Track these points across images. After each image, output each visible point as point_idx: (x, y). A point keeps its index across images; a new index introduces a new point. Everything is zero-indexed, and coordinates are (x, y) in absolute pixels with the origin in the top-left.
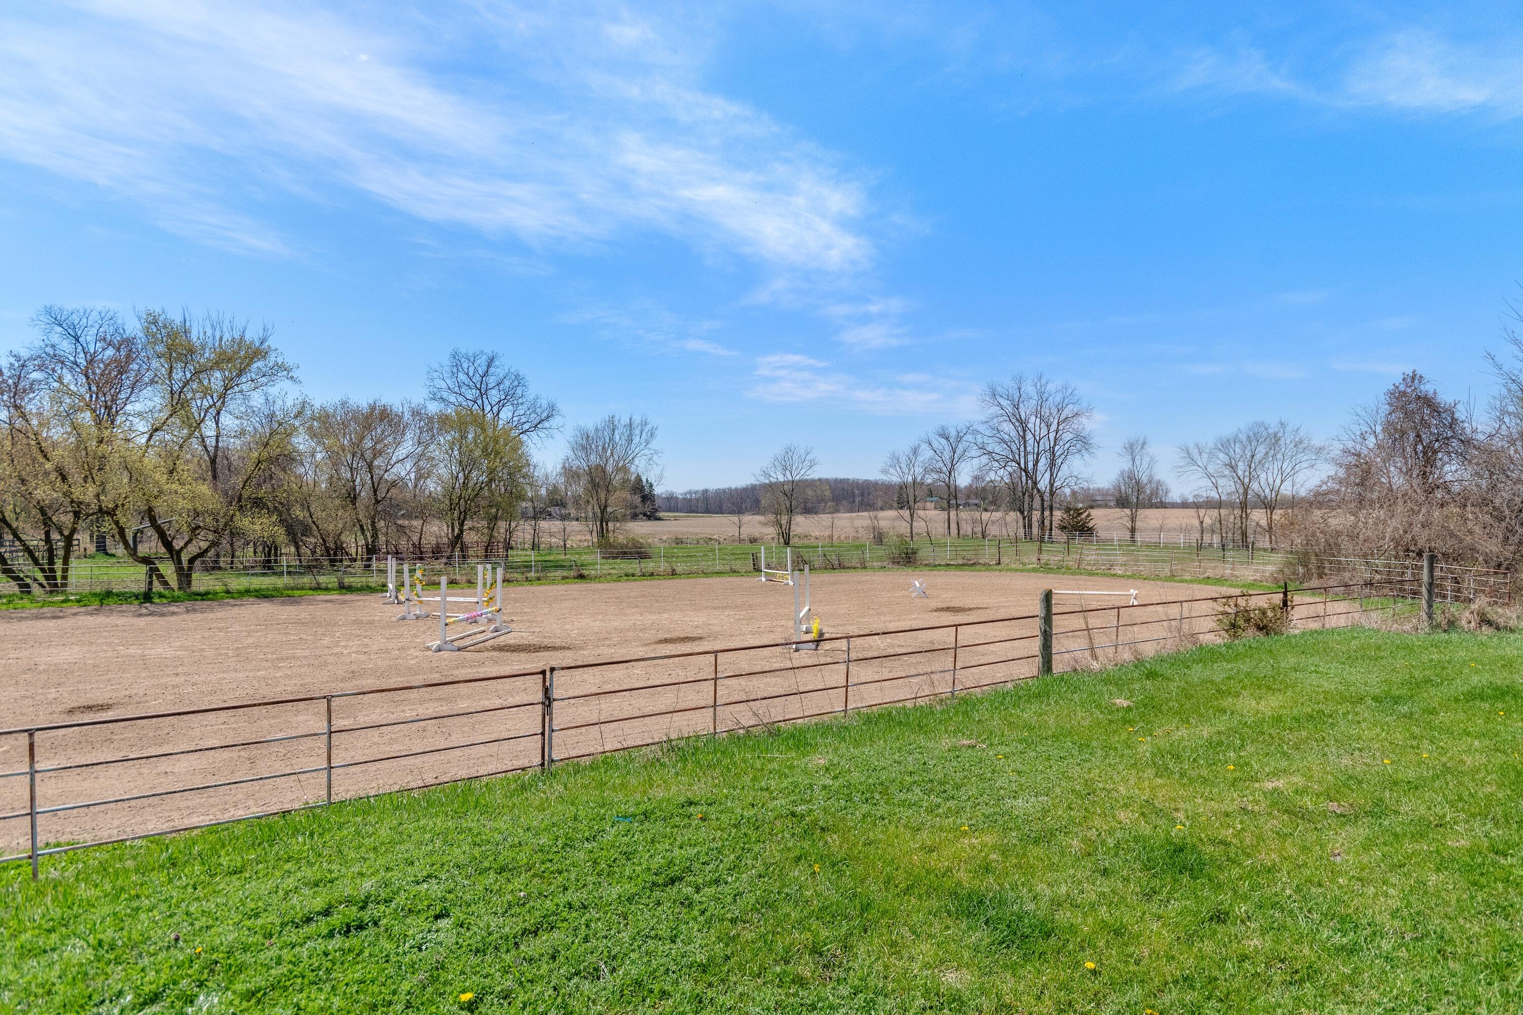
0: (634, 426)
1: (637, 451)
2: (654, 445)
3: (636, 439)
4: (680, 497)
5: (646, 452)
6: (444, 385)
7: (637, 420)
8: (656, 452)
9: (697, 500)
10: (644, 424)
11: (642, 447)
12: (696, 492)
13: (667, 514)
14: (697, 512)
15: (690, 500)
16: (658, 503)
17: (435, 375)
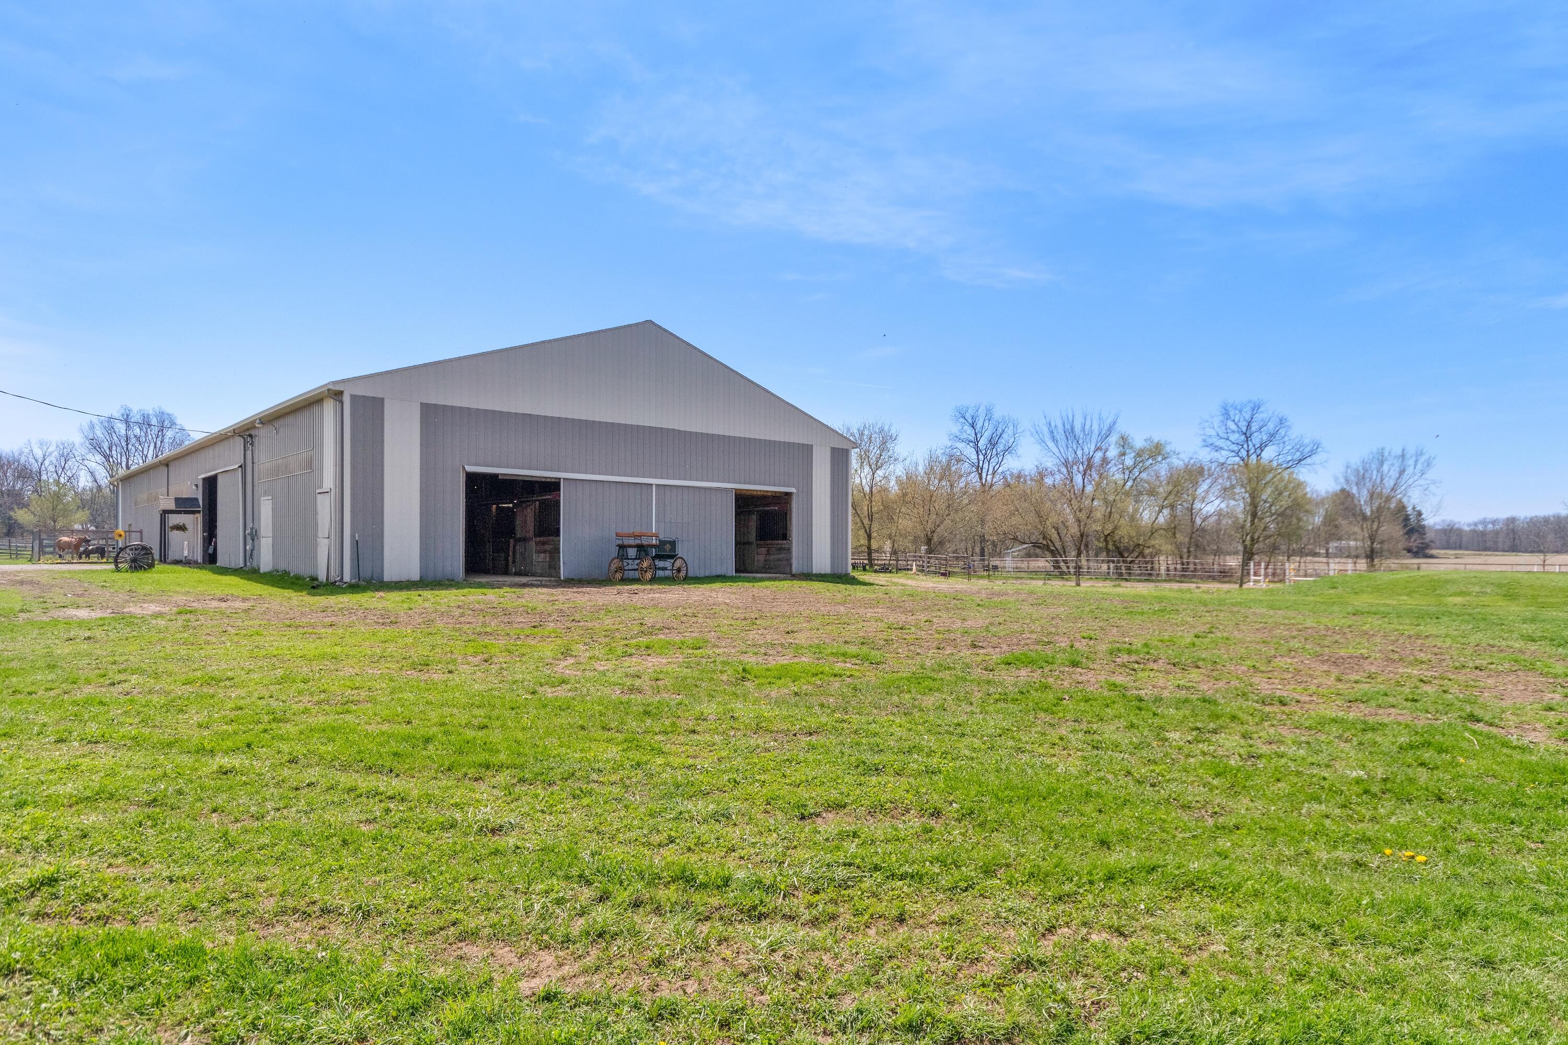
0: (1408, 456)
1: (1411, 481)
2: (1431, 474)
3: (1410, 470)
4: (1467, 528)
5: (1421, 482)
6: (1213, 433)
7: (1411, 450)
8: (1434, 482)
9: (1496, 533)
10: (1419, 454)
11: (1416, 478)
12: (1494, 522)
13: (1443, 552)
14: (1497, 550)
15: (1483, 534)
16: (1430, 536)
17: (1206, 425)
